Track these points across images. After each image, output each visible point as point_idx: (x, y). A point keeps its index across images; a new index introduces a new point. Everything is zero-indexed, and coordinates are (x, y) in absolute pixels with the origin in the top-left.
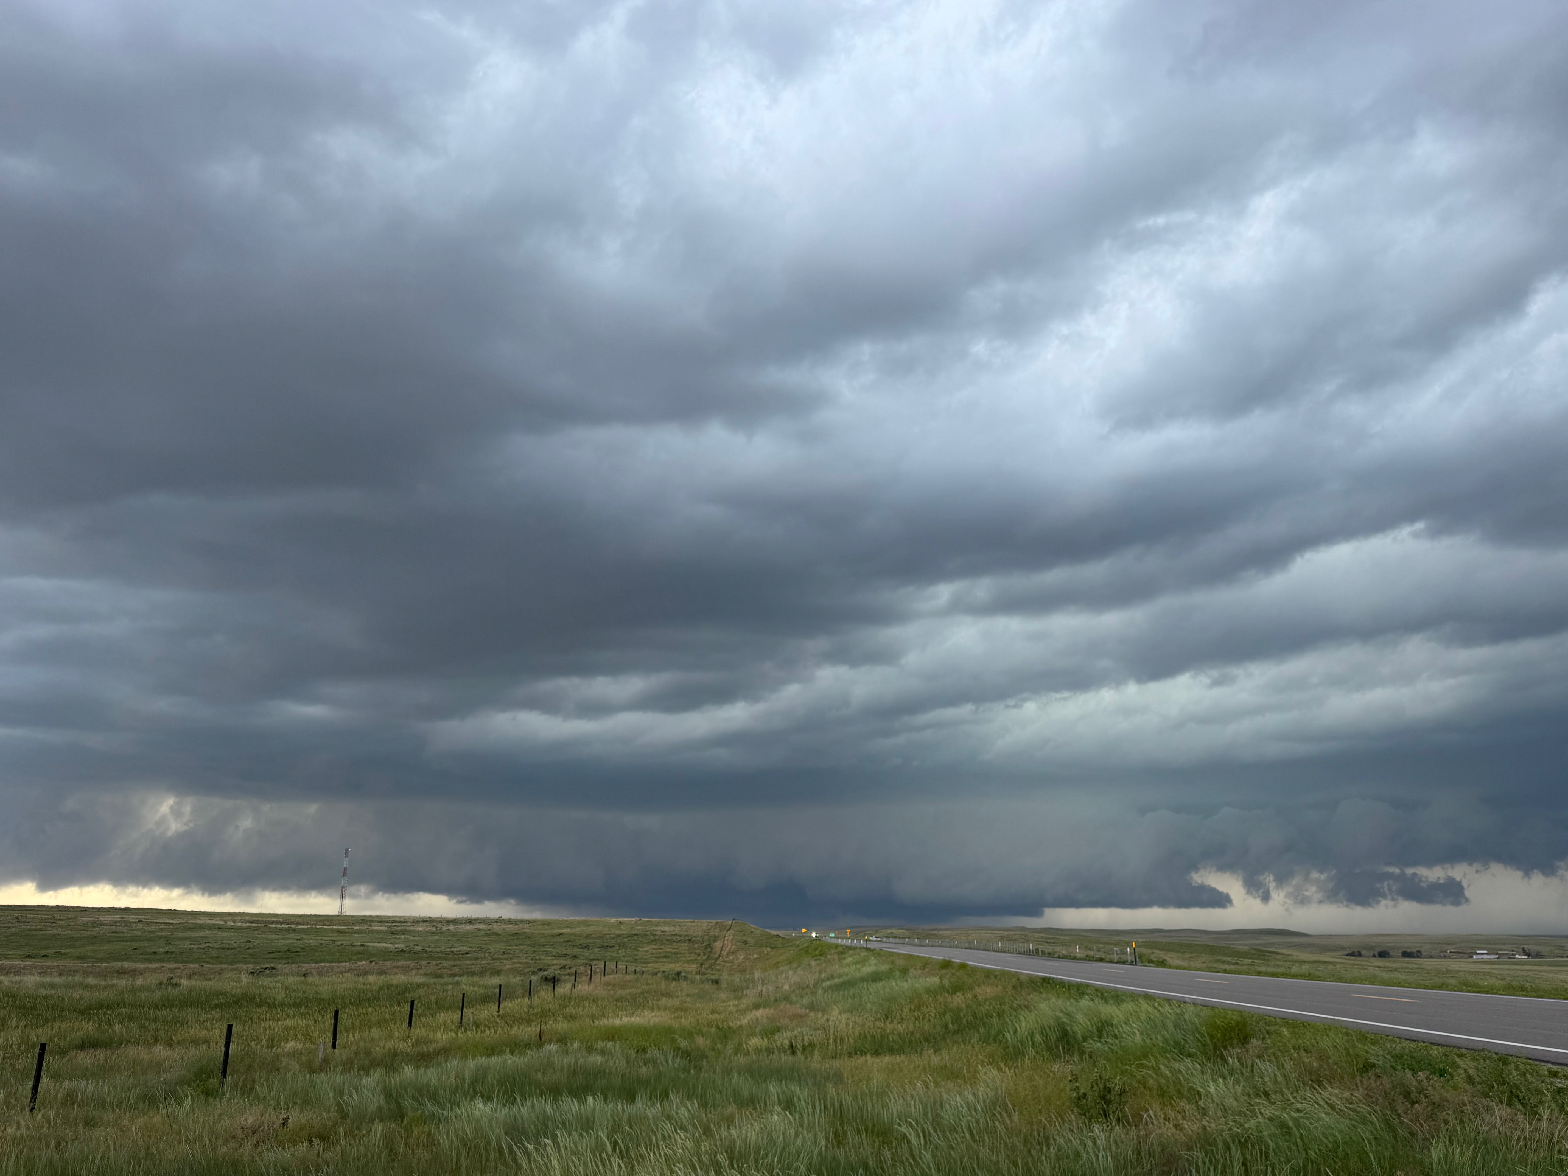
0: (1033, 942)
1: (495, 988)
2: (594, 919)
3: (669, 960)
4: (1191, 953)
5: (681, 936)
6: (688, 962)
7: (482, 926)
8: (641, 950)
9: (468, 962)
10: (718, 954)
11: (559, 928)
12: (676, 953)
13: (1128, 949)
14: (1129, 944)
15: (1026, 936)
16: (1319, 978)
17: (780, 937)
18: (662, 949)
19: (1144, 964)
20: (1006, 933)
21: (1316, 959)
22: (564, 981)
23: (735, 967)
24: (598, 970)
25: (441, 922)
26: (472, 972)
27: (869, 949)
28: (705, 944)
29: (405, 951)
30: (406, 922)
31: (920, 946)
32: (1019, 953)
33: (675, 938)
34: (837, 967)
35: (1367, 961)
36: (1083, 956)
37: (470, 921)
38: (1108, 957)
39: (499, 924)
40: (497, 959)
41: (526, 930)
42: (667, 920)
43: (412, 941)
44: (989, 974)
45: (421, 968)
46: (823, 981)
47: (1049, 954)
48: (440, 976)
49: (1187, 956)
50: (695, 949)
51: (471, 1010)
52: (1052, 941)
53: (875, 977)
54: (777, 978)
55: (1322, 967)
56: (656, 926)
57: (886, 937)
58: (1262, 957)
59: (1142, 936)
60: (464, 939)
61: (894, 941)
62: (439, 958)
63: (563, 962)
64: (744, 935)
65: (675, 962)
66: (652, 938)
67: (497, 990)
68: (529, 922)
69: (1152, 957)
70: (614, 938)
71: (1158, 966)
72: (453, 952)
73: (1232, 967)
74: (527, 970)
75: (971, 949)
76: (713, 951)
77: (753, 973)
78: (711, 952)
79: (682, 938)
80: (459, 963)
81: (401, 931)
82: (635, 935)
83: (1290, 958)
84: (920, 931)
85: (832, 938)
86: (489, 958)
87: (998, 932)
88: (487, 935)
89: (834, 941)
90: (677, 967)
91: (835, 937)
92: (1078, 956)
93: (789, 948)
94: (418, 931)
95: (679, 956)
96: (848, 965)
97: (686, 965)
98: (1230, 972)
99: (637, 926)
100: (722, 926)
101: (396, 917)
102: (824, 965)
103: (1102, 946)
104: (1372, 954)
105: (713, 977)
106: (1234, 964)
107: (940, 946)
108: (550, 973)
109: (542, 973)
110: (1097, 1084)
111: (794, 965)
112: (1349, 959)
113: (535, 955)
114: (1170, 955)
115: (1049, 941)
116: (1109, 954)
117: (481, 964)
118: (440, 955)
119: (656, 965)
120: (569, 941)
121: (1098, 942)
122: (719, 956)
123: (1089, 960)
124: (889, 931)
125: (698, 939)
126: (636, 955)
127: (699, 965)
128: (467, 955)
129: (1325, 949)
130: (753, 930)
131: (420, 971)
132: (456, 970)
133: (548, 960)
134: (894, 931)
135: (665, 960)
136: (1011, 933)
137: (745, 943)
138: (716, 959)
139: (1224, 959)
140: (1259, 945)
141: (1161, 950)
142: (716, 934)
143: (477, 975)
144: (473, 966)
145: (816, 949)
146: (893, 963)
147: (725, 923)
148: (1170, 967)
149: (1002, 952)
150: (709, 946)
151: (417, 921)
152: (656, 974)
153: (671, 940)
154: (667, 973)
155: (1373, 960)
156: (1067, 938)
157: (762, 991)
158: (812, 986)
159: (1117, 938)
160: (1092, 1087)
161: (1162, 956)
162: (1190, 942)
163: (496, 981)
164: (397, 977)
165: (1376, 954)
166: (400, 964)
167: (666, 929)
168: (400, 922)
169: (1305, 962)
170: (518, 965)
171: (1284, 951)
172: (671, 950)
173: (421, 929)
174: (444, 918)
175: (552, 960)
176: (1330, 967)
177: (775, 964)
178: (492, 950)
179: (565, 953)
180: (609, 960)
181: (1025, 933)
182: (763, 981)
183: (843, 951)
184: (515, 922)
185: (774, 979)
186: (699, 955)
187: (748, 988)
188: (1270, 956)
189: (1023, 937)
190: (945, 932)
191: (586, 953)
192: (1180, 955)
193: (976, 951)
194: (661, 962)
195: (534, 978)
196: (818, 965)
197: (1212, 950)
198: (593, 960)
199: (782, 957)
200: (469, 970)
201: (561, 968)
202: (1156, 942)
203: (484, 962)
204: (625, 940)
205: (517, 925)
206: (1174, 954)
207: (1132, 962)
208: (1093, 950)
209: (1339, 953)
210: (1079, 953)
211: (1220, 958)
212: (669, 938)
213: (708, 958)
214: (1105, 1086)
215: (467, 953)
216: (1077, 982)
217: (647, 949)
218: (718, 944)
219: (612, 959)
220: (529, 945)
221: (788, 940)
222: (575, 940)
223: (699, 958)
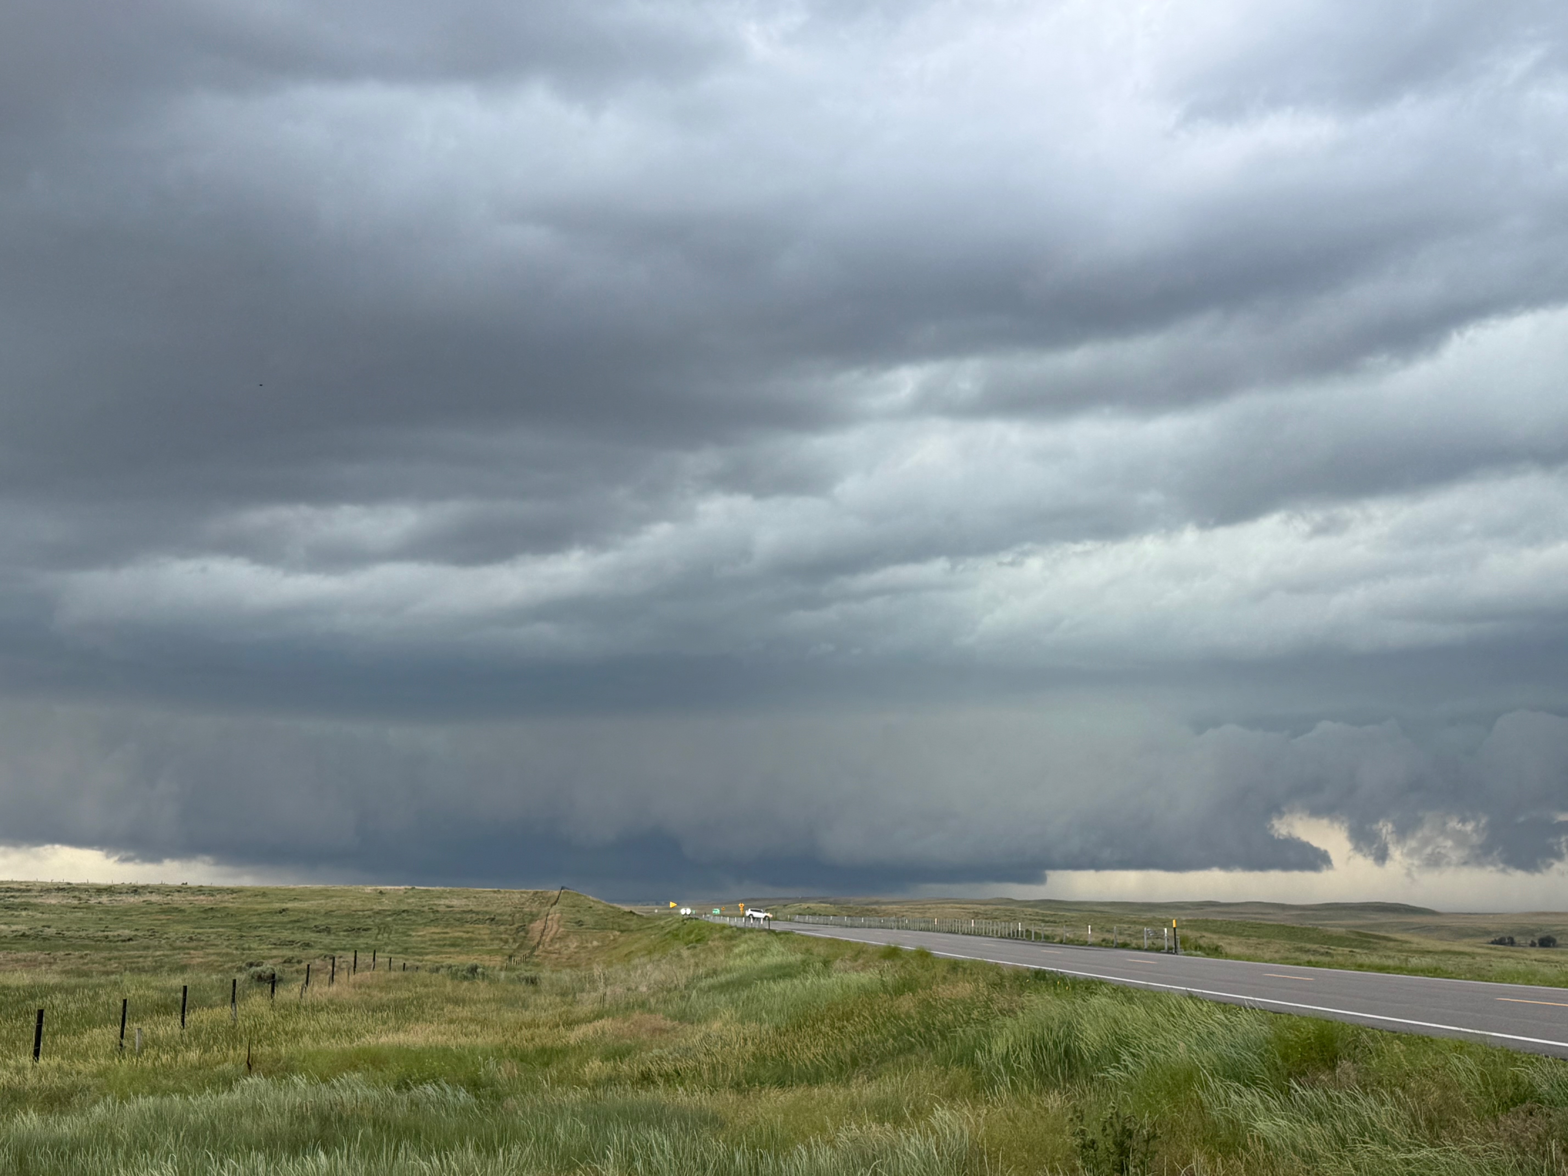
0: (1023, 920)
1: (176, 992)
2: (338, 887)
3: (458, 949)
4: (1259, 937)
5: (477, 913)
6: (490, 952)
7: (154, 898)
8: (414, 934)
9: (132, 953)
10: (536, 941)
11: (282, 901)
12: (470, 939)
13: (1166, 930)
14: (1166, 923)
15: (1013, 912)
16: (1448, 975)
17: (634, 914)
18: (447, 933)
19: (1188, 952)
20: (983, 908)
21: (1447, 947)
22: (291, 981)
23: (564, 960)
24: (344, 966)
25: (87, 890)
26: (139, 969)
27: (773, 931)
28: (516, 925)
29: (28, 936)
30: (29, 891)
31: (851, 927)
32: (1001, 937)
33: (468, 916)
34: (722, 958)
35: (1522, 952)
36: (1099, 940)
37: (135, 890)
38: (1134, 942)
39: (182, 894)
40: (180, 948)
41: (226, 904)
42: (455, 889)
43: (39, 920)
44: (955, 966)
45: (55, 962)
46: (700, 978)
47: (1047, 937)
48: (87, 974)
49: (1253, 941)
50: (501, 934)
51: (139, 1025)
52: (1052, 919)
53: (783, 972)
54: (630, 975)
55: (1454, 960)
56: (439, 898)
57: (800, 914)
58: (1366, 945)
59: (1188, 912)
60: (125, 918)
61: (811, 920)
62: (86, 947)
63: (287, 953)
64: (578, 911)
65: (467, 953)
66: (432, 915)
67: (180, 995)
68: (232, 891)
69: (1201, 942)
70: (370, 917)
71: (1208, 955)
72: (107, 937)
73: (1319, 958)
74: (230, 965)
75: (929, 930)
76: (529, 935)
77: (592, 969)
78: (525, 937)
79: (481, 917)
80: (116, 954)
81: (21, 904)
82: (404, 911)
83: (1406, 946)
84: (851, 905)
85: (715, 915)
86: (167, 947)
87: (970, 906)
88: (164, 912)
89: (719, 921)
90: (472, 960)
91: (722, 915)
92: (1091, 940)
93: (649, 931)
94: (50, 905)
95: (475, 943)
96: (740, 956)
97: (487, 957)
98: (1317, 964)
99: (408, 898)
100: (544, 898)
101: (12, 882)
102: (702, 956)
103: (1126, 926)
104: (1529, 942)
105: (528, 974)
106: (1322, 954)
107: (883, 928)
108: (267, 967)
109: (253, 969)
110: (1112, 1125)
111: (656, 956)
112: (1495, 949)
113: (242, 942)
114: (1227, 941)
115: (1047, 919)
116: (1137, 938)
117: (153, 957)
118: (87, 942)
119: (438, 958)
120: (298, 921)
121: (1121, 921)
122: (538, 944)
123: (1106, 947)
124: (805, 906)
125: (505, 917)
126: (405, 942)
127: (506, 957)
128: (131, 943)
129: (1460, 933)
130: (592, 904)
131: (54, 967)
132: (114, 965)
133: (263, 950)
134: (812, 905)
135: (452, 949)
136: (991, 907)
137: (580, 923)
138: (534, 949)
139: (1309, 946)
140: (1361, 926)
141: (1214, 932)
142: (535, 910)
143: (146, 972)
144: (141, 960)
145: (690, 933)
146: (808, 951)
147: (549, 894)
148: (1227, 956)
149: (975, 935)
150: (522, 928)
151: (47, 889)
152: (437, 970)
153: (461, 918)
154: (454, 969)
155: (1532, 950)
156: (1074, 914)
157: (605, 994)
158: (682, 986)
159: (1149, 915)
160: (1104, 1130)
161: (1215, 941)
162: (1258, 921)
163: (177, 981)
164: (17, 975)
165: (1536, 941)
166: (19, 955)
167: (455, 902)
168: (19, 890)
169: (1429, 952)
170: (213, 958)
171: (1398, 936)
172: (461, 934)
173: (53, 902)
174: (92, 885)
175: (270, 949)
176: (1467, 960)
177: (626, 955)
178: (172, 934)
179: (291, 939)
180: (362, 950)
181: (1013, 907)
182: (606, 979)
183: (733, 935)
184: (212, 892)
185: (623, 976)
186: (506, 942)
187: (582, 990)
188: (1376, 943)
189: (1008, 913)
190: (890, 907)
191: (327, 939)
192: (1242, 939)
193: (936, 934)
194: (446, 953)
195: (241, 977)
196: (694, 956)
197: (1290, 933)
198: (335, 950)
199: (636, 946)
200: (134, 965)
201: (285, 962)
202: (1207, 921)
203: (158, 953)
204: (389, 919)
205: (213, 895)
206: (1233, 939)
207: (1171, 949)
208: (1113, 932)
209: (1482, 940)
210: (1092, 936)
211: (1303, 944)
212: (459, 916)
213: (520, 947)
214: (1124, 1128)
215: (130, 940)
216: (1086, 978)
217: (424, 933)
218: (538, 925)
219: (368, 948)
220: (232, 927)
221: (648, 919)
222: (307, 919)
223: (506, 947)
